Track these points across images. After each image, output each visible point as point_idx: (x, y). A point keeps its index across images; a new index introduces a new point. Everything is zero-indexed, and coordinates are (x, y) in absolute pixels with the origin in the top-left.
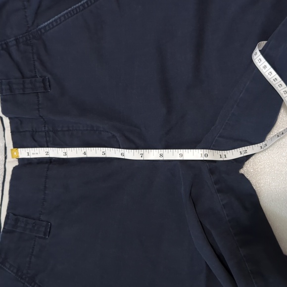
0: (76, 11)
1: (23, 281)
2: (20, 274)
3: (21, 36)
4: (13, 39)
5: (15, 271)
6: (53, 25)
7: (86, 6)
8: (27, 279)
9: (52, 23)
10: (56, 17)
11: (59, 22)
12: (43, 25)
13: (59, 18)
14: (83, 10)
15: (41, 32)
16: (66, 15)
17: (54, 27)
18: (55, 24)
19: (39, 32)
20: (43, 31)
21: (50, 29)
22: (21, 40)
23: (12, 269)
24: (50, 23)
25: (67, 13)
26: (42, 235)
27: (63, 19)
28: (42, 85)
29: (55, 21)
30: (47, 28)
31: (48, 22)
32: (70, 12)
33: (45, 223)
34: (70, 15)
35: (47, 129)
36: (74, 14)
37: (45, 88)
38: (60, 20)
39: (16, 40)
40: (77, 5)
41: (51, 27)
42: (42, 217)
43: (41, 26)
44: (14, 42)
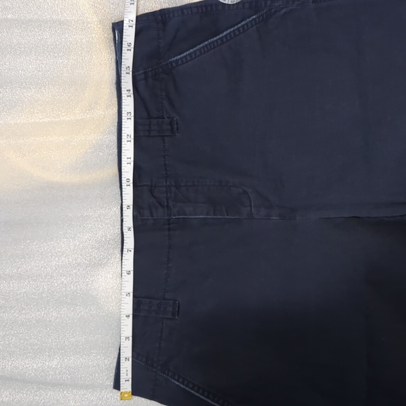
0: (214, 45)
1: (154, 370)
2: (149, 362)
3: (150, 69)
4: (142, 72)
5: (144, 360)
6: (186, 59)
7: (225, 40)
8: (159, 367)
9: (185, 57)
10: (191, 50)
11: (193, 57)
12: (175, 58)
13: (195, 52)
14: (221, 44)
15: (172, 65)
16: (202, 50)
17: (187, 62)
18: (189, 58)
19: (170, 65)
20: (174, 64)
21: (183, 64)
22: (150, 74)
23: (140, 358)
24: (183, 57)
25: (203, 47)
26: (170, 316)
27: (198, 53)
28: (169, 127)
29: (190, 54)
30: (180, 62)
31: (182, 55)
32: (206, 46)
33: (172, 302)
34: (206, 50)
35: (168, 183)
36: (211, 49)
37: (172, 130)
38: (195, 54)
39: (145, 73)
40: (215, 39)
41: (185, 61)
42: (167, 296)
43: (173, 59)
44: (143, 76)
